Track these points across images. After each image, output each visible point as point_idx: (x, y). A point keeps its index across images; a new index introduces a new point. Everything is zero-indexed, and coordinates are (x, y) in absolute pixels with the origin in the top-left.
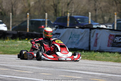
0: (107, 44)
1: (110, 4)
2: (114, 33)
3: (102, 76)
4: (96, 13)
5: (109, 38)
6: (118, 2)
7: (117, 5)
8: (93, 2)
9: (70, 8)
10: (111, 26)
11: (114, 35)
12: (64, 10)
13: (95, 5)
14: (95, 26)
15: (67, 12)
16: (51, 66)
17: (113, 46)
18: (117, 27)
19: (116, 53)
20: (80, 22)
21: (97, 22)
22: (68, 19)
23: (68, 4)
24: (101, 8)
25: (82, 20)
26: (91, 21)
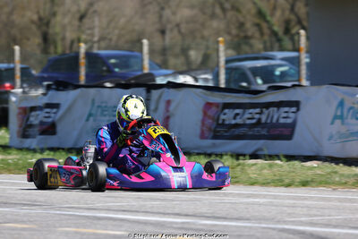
0: (198, 132)
1: (204, 13)
2: (218, 98)
3: (186, 226)
4: (164, 39)
5: (205, 114)
6: (227, 6)
7: (225, 15)
8: (153, 8)
9: (89, 29)
10: (209, 76)
11: (217, 105)
12: (70, 35)
13: (161, 17)
14: (163, 80)
15: (79, 41)
16: (35, 201)
17: (215, 137)
18: (227, 81)
19: (225, 157)
20: (117, 70)
21: (167, 68)
22: (83, 61)
23: (82, 18)
24: (178, 25)
25: (124, 62)
26: (150, 65)
